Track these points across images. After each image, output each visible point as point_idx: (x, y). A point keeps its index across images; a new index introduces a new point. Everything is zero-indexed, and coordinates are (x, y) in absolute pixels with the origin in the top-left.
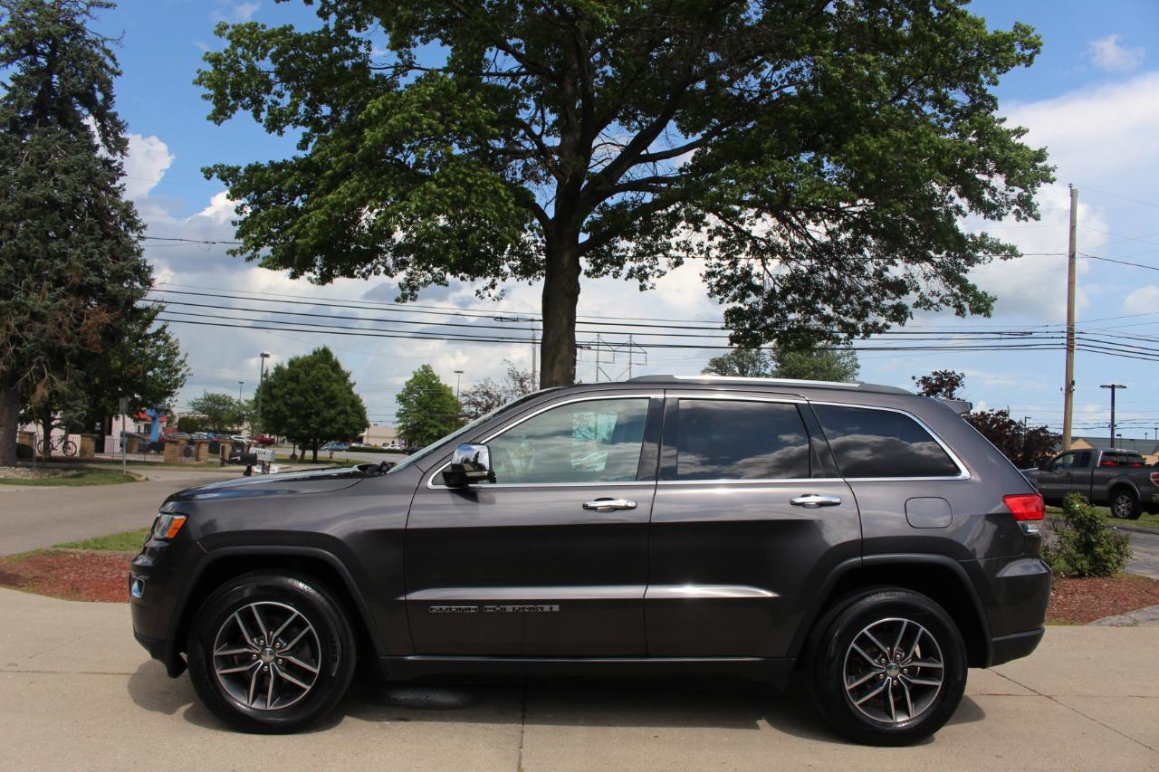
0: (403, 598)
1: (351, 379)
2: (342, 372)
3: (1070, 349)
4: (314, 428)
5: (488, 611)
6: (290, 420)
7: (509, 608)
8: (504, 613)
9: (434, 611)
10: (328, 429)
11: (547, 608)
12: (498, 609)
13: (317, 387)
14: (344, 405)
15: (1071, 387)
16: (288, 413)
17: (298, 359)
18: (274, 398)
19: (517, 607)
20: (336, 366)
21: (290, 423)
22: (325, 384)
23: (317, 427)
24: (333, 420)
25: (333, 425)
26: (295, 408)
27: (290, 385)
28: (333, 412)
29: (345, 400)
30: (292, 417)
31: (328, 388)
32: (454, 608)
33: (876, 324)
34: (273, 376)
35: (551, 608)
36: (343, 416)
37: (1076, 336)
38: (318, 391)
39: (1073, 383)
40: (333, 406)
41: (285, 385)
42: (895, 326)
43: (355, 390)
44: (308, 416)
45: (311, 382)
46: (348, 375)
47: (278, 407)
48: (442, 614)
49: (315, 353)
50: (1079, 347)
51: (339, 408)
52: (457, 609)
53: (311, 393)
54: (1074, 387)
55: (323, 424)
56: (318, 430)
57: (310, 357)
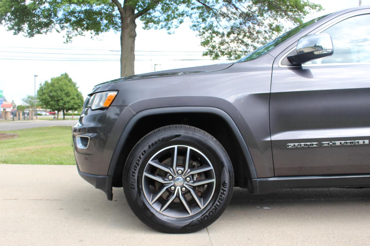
0: (268, 139)
1: (77, 86)
2: (73, 83)
4: (61, 106)
5: (325, 145)
6: (51, 103)
7: (338, 143)
8: (334, 146)
9: (290, 147)
10: (67, 106)
11: (361, 142)
12: (330, 144)
13: (61, 88)
14: (74, 95)
16: (50, 100)
17: (54, 78)
18: (44, 94)
19: (343, 142)
20: (70, 81)
21: (51, 104)
22: (65, 87)
23: (62, 105)
24: (69, 102)
25: (69, 104)
26: (52, 97)
27: (51, 88)
28: (69, 99)
29: (73, 93)
30: (52, 101)
31: (66, 89)
32: (303, 144)
34: (44, 85)
35: (364, 142)
36: (73, 100)
38: (61, 90)
40: (69, 96)
41: (48, 88)
43: (79, 90)
44: (58, 101)
45: (59, 86)
46: (76, 84)
47: (45, 97)
48: (295, 149)
49: (62, 75)
51: (71, 97)
52: (305, 145)
53: (59, 91)
55: (64, 104)
56: (63, 106)
57: (60, 77)
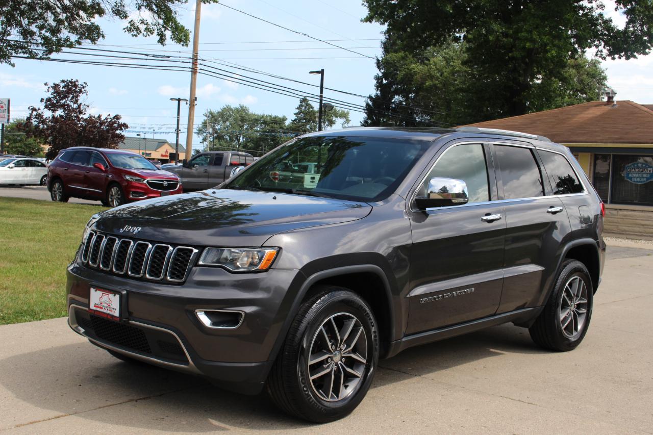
3: (194, 71)
5: (446, 297)
8: (452, 297)
11: (470, 291)
12: (450, 295)
15: (194, 102)
19: (458, 292)
33: (67, 40)
37: (199, 62)
39: (196, 99)
42: (87, 43)
50: (201, 71)
52: (433, 299)
54: (196, 102)
